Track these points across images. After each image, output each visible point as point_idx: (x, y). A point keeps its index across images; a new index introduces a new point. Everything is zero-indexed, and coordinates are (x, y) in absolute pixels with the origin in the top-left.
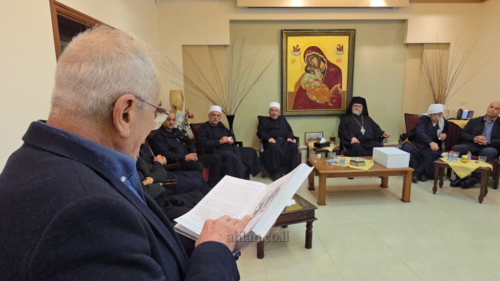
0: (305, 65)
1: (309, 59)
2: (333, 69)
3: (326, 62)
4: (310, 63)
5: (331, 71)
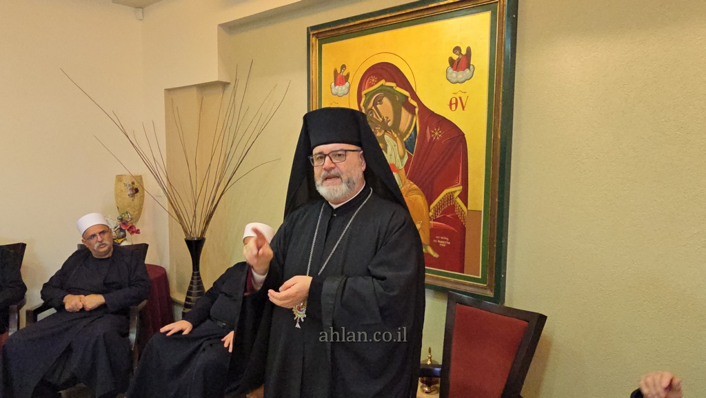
2: (436, 134)
3: (417, 110)
4: (374, 116)
5: (432, 138)
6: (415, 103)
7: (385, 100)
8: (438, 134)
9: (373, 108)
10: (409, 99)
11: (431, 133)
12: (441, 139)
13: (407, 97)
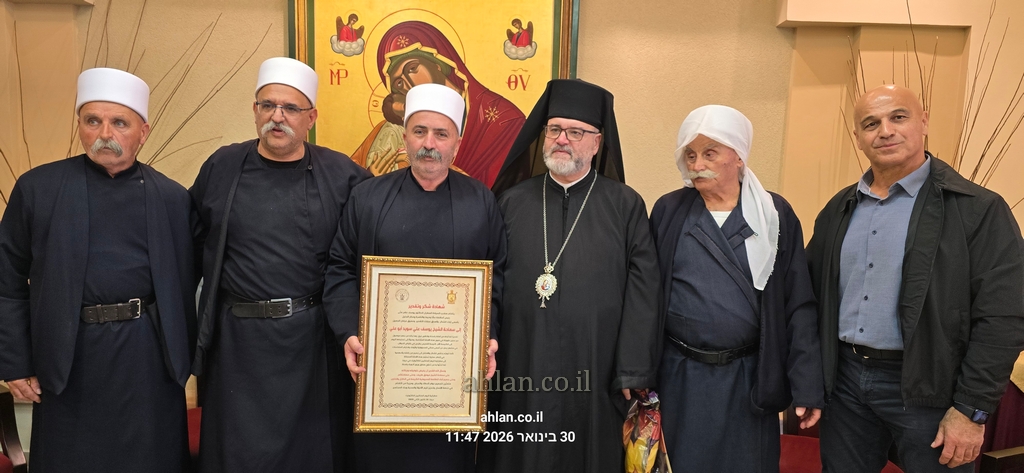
0: (385, 92)
1: (399, 72)
2: (492, 114)
3: (466, 85)
4: (405, 87)
5: (487, 119)
6: (463, 77)
7: (421, 68)
8: (493, 115)
9: (403, 76)
10: (456, 71)
11: (485, 114)
12: (497, 121)
13: (453, 69)
